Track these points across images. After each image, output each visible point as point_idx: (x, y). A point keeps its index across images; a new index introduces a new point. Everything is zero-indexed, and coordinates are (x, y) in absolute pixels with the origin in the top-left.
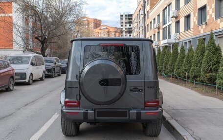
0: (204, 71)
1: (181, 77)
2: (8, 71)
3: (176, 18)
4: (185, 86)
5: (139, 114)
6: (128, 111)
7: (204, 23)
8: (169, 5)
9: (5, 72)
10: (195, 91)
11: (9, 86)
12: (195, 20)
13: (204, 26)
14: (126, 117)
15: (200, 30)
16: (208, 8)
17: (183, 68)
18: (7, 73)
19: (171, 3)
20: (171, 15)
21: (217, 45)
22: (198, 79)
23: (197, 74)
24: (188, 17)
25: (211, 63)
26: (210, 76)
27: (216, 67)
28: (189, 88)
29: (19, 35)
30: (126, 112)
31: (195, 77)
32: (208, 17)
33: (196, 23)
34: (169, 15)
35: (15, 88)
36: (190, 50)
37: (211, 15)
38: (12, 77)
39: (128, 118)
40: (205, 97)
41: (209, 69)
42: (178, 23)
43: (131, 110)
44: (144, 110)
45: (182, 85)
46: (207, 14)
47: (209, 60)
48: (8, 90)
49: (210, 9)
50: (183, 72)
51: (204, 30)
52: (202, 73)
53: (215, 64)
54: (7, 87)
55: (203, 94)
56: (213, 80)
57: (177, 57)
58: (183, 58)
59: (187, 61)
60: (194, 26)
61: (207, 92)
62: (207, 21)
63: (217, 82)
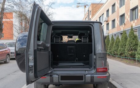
0: (127, 50)
1: (112, 54)
2: (6, 50)
3: (107, 21)
4: (115, 60)
5: (92, 78)
6: (84, 75)
7: (123, 24)
8: (102, 15)
9: (3, 51)
10: (122, 62)
11: (6, 60)
12: (118, 22)
13: (123, 26)
14: (83, 80)
15: (121, 28)
16: (126, 15)
17: (113, 49)
18: (5, 52)
19: (104, 14)
20: (104, 20)
21: (135, 34)
22: (123, 55)
23: (122, 52)
24: (114, 21)
25: (132, 45)
26: (132, 53)
27: (135, 48)
28: (118, 60)
29: (17, 31)
30: (83, 76)
31: (121, 54)
32: (126, 20)
33: (119, 24)
34: (103, 20)
35: (11, 61)
36: (118, 38)
37: (127, 19)
38: (9, 54)
39: (84, 81)
40: (129, 66)
41: (131, 49)
42: (108, 24)
43: (87, 75)
44: (96, 75)
45: (113, 59)
46: (125, 19)
47: (130, 43)
48: (6, 62)
49: (127, 15)
50: (113, 51)
51: (123, 28)
52: (126, 51)
53: (134, 46)
54: (5, 61)
55: (128, 64)
56: (133, 56)
57: (109, 43)
58: (113, 43)
59: (115, 45)
60: (117, 26)
61: (130, 63)
62: (125, 23)
63: (137, 56)
